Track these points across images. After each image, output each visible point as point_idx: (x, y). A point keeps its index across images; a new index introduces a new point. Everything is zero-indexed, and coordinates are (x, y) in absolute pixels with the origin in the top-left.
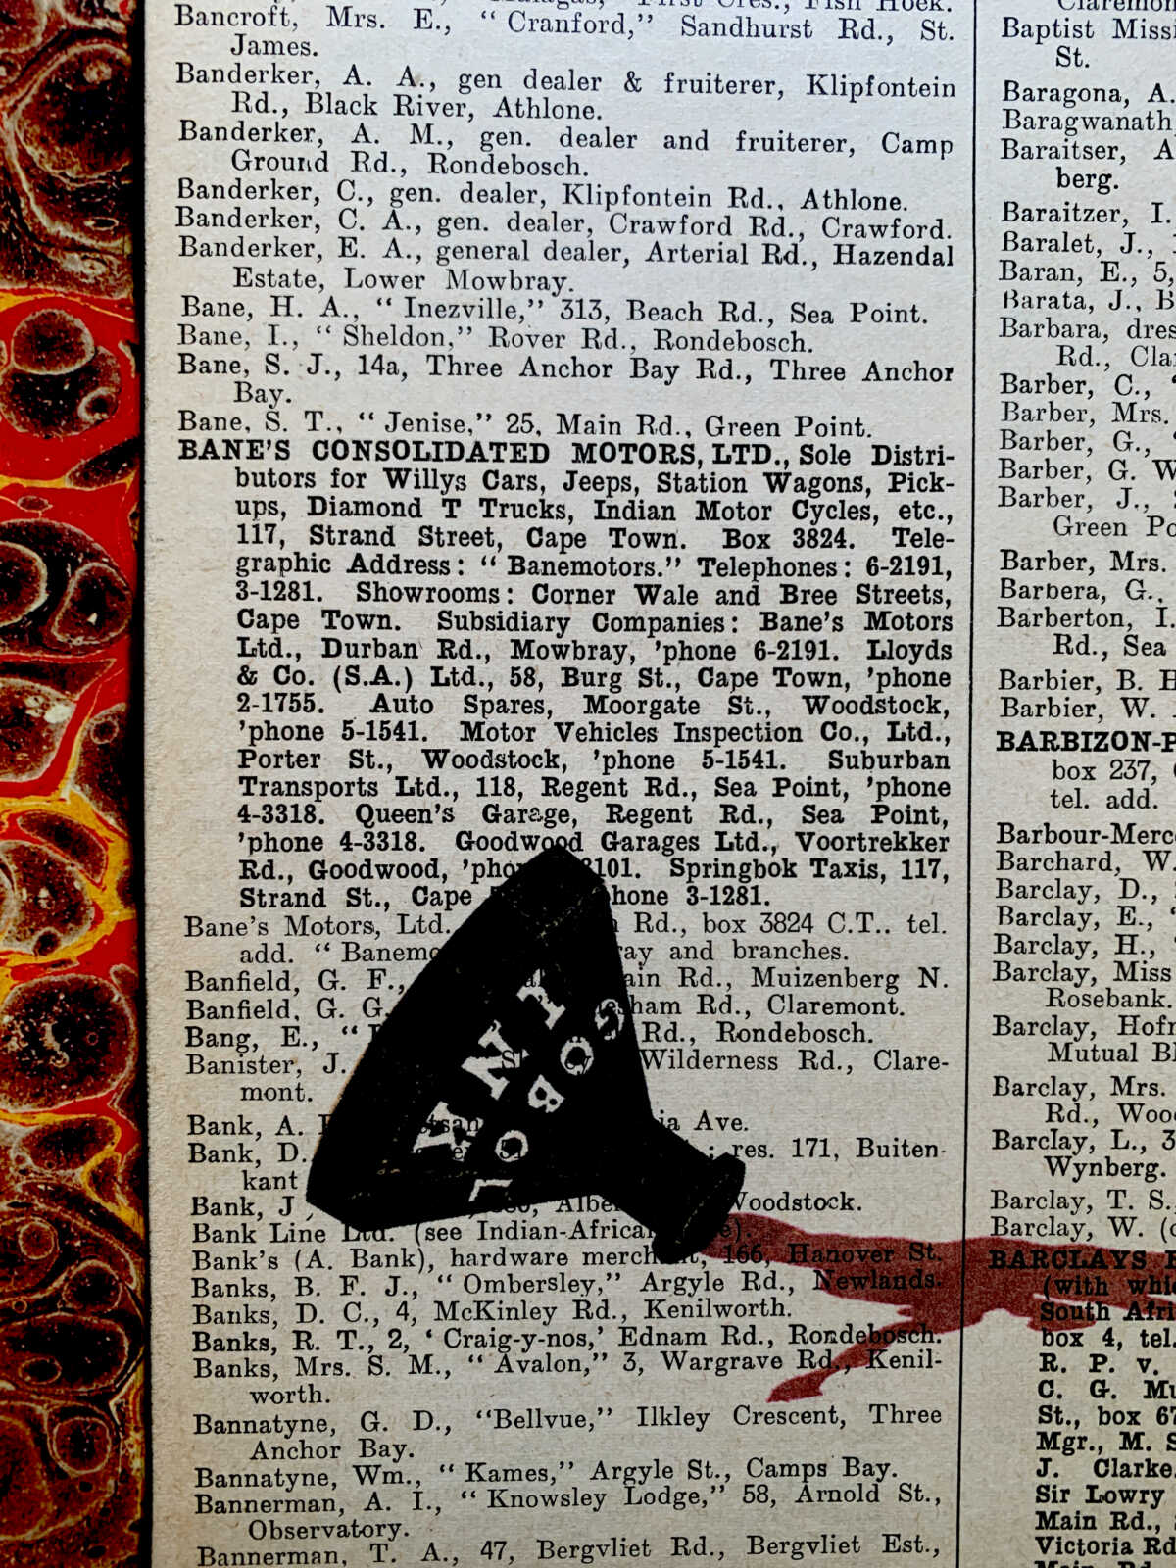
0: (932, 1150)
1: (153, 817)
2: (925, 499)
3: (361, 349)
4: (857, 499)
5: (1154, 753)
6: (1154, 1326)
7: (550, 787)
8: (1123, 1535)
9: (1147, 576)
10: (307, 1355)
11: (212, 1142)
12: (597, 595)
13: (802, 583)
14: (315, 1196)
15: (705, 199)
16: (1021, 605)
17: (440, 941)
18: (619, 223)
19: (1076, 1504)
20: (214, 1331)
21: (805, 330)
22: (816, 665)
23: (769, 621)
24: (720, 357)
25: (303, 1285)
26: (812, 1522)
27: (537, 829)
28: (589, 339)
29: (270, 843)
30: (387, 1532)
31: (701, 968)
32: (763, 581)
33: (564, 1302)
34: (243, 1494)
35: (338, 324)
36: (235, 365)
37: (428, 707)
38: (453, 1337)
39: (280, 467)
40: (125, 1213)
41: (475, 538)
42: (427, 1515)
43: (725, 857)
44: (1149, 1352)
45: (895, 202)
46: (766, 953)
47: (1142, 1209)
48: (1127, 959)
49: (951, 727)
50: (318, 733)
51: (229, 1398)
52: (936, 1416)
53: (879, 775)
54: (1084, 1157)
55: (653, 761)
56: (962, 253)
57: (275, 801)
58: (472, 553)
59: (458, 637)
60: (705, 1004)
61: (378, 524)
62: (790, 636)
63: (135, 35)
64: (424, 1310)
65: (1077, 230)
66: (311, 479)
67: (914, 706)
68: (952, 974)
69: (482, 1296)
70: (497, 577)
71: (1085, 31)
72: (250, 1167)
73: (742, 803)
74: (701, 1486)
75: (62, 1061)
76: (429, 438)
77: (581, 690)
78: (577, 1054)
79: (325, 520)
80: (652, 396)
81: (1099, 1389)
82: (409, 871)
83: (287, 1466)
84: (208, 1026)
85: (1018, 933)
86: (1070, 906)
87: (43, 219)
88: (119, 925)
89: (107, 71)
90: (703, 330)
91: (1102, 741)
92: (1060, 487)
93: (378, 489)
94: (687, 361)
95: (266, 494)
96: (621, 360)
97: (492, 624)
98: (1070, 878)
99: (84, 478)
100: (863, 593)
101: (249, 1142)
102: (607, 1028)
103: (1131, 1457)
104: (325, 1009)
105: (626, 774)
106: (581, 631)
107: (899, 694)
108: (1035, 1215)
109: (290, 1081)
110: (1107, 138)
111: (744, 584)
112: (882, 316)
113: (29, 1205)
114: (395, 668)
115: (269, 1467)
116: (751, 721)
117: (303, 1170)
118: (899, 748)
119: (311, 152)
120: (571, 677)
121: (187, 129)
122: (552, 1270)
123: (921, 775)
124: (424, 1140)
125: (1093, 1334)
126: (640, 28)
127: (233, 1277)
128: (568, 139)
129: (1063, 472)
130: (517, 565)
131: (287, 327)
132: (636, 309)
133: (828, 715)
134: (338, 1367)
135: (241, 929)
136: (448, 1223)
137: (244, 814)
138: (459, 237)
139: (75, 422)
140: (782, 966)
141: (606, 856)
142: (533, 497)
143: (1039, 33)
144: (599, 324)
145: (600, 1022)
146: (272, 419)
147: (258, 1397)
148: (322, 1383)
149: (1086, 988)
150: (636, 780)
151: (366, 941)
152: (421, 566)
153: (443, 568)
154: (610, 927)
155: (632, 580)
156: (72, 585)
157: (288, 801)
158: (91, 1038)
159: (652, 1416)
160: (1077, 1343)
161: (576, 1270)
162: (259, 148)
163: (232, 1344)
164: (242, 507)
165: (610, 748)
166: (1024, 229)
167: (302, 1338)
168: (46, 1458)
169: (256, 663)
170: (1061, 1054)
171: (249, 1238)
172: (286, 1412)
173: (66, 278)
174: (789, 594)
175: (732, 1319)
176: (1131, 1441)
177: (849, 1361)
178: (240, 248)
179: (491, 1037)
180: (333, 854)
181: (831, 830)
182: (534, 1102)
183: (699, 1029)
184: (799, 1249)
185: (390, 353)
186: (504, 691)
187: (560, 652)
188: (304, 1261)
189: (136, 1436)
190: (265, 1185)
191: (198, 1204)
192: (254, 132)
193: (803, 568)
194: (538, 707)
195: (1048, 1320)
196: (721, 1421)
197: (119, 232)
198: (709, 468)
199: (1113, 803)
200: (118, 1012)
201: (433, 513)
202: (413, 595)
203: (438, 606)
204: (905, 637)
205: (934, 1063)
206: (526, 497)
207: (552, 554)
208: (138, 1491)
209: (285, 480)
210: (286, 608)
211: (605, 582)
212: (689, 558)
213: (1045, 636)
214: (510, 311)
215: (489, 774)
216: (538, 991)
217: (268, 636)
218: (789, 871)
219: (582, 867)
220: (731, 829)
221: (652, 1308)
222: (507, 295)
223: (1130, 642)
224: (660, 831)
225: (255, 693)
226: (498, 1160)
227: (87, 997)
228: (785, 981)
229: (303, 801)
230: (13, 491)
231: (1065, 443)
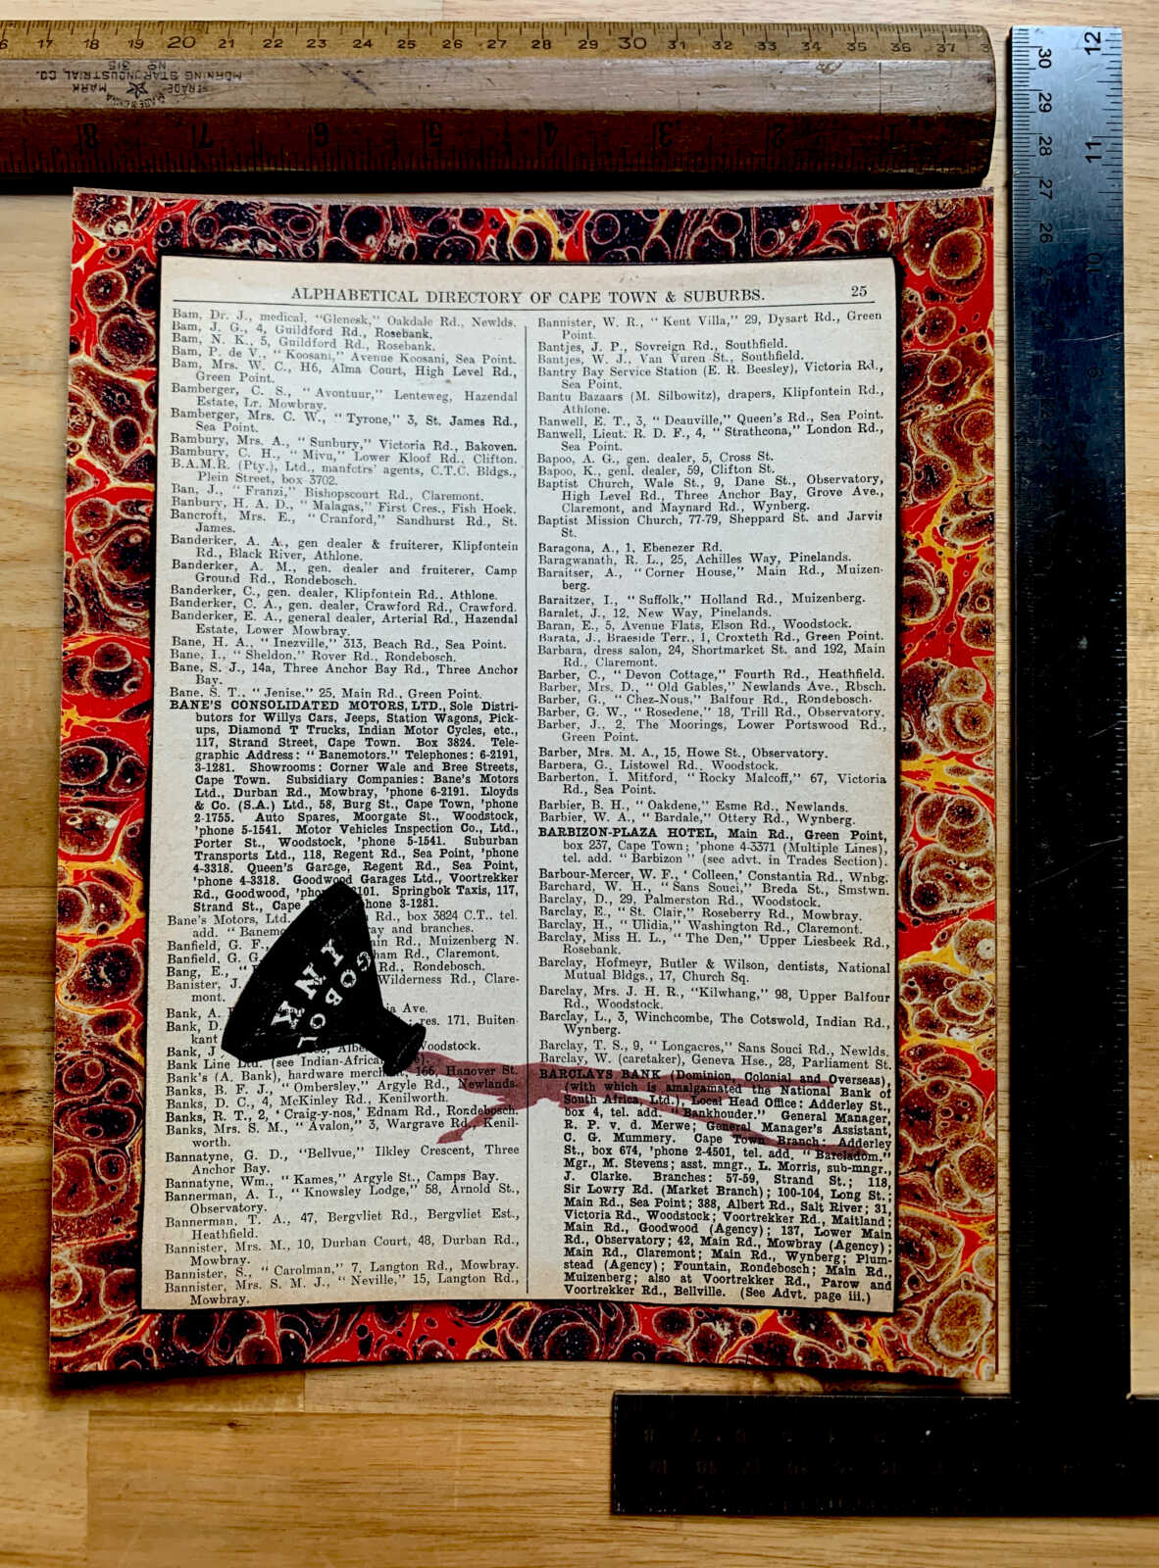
0: (512, 1020)
1: (153, 871)
2: (506, 725)
3: (254, 661)
4: (476, 725)
5: (609, 837)
6: (617, 1106)
7: (337, 854)
8: (606, 1209)
9: (604, 758)
10: (219, 1123)
11: (177, 1021)
12: (360, 767)
13: (452, 762)
14: (224, 1047)
15: (408, 595)
16: (549, 772)
17: (286, 926)
18: (370, 606)
19: (583, 1194)
20: (176, 1112)
21: (452, 652)
22: (459, 798)
23: (438, 778)
24: (415, 664)
25: (219, 1089)
26: (458, 1203)
27: (332, 874)
28: (357, 656)
29: (208, 882)
30: (256, 1209)
31: (406, 936)
32: (435, 761)
33: (341, 1095)
34: (187, 1191)
35: (244, 650)
36: (196, 667)
37: (282, 818)
38: (289, 1114)
39: (216, 713)
40: (135, 1055)
41: (305, 743)
42: (275, 1201)
43: (418, 885)
44: (615, 1119)
45: (492, 596)
46: (436, 929)
47: (610, 1050)
48: (599, 931)
49: (520, 826)
50: (231, 831)
51: (183, 1145)
52: (516, 1150)
53: (487, 847)
54: (582, 1024)
55: (385, 842)
56: (521, 618)
57: (210, 862)
58: (303, 749)
59: (296, 787)
60: (408, 954)
61: (260, 737)
62: (447, 785)
63: (152, 523)
64: (275, 1100)
65: (572, 608)
66: (230, 718)
67: (502, 817)
68: (520, 938)
69: (303, 1093)
70: (315, 760)
71: (574, 521)
72: (195, 1033)
73: (425, 860)
74: (406, 1185)
75: (108, 984)
76: (284, 699)
77: (352, 810)
78: (349, 978)
79: (237, 736)
80: (385, 681)
81: (592, 1137)
82: (270, 894)
83: (209, 1177)
84: (177, 966)
85: (549, 919)
86: (572, 907)
87: (109, 603)
88: (138, 921)
89: (139, 538)
90: (407, 652)
91: (586, 832)
92: (565, 720)
93: (260, 721)
94: (400, 666)
95: (210, 725)
96: (371, 665)
97: (312, 781)
98: (572, 894)
99: (126, 717)
100: (479, 766)
101: (195, 1021)
102: (363, 966)
103: (609, 1171)
104: (232, 958)
105: (373, 848)
106: (352, 782)
107: (496, 811)
108: (560, 1052)
109: (215, 992)
110: (585, 568)
111: (426, 762)
112: (486, 645)
113: (91, 1053)
114: (267, 801)
115: (201, 1178)
116: (430, 823)
117: (220, 1034)
118: (496, 835)
119: (232, 574)
120: (347, 804)
121: (175, 563)
122: (336, 1080)
123: (506, 847)
124: (277, 1019)
125: (589, 1110)
126: (379, 521)
127: (186, 1085)
128: (347, 569)
129: (566, 713)
130: (323, 754)
131: (220, 651)
132: (377, 643)
133: (464, 821)
134: (234, 1129)
135: (193, 921)
136: (287, 1058)
137: (196, 868)
138: (298, 612)
139: (122, 693)
140: (444, 935)
141: (363, 886)
142: (332, 724)
143: (554, 522)
144: (361, 650)
145: (359, 963)
146: (213, 692)
147: (196, 1143)
148: (226, 1136)
149: (581, 944)
150: (377, 850)
151: (251, 926)
152: (280, 756)
153: (290, 756)
154: (365, 919)
155: (376, 760)
156: (119, 766)
157: (217, 862)
158: (122, 973)
159: (382, 1151)
160: (582, 1114)
161: (347, 1080)
162: (208, 572)
163: (185, 1118)
164: (199, 731)
165: (366, 836)
166: (548, 607)
167: (218, 1115)
168: (94, 1174)
169: (203, 800)
170: (570, 975)
171: (194, 1067)
172: (209, 1150)
173: (119, 629)
174: (446, 766)
175: (420, 1103)
176: (608, 1163)
177: (474, 1124)
178: (199, 616)
179: (309, 970)
180: (236, 886)
181: (466, 873)
182: (328, 1000)
183: (405, 966)
184: (451, 1069)
185: (267, 662)
186: (317, 811)
187: (343, 793)
188: (219, 1077)
189: (138, 1163)
190: (202, 1041)
191: (170, 1051)
192: (206, 565)
193: (452, 755)
194: (332, 818)
195: (568, 1102)
196: (415, 1152)
197: (143, 609)
198: (410, 712)
199: (591, 860)
200: (136, 961)
201: (286, 732)
202: (276, 768)
203: (287, 773)
204: (497, 786)
205: (512, 979)
206: (327, 725)
207: (340, 750)
208: (137, 1191)
209: (219, 719)
210: (218, 775)
211: (363, 762)
212: (402, 751)
213: (559, 785)
214: (321, 644)
215: (309, 849)
216: (331, 949)
217: (209, 788)
218: (447, 891)
219: (351, 891)
220: (421, 873)
221: (383, 1098)
222: (320, 637)
223: (597, 788)
224: (388, 874)
225: (202, 813)
226: (310, 1028)
227: (121, 954)
228: (445, 942)
229: (223, 862)
230: (93, 723)
231: (567, 700)
